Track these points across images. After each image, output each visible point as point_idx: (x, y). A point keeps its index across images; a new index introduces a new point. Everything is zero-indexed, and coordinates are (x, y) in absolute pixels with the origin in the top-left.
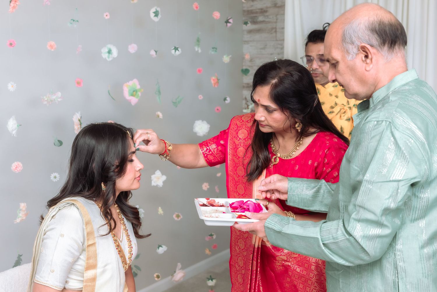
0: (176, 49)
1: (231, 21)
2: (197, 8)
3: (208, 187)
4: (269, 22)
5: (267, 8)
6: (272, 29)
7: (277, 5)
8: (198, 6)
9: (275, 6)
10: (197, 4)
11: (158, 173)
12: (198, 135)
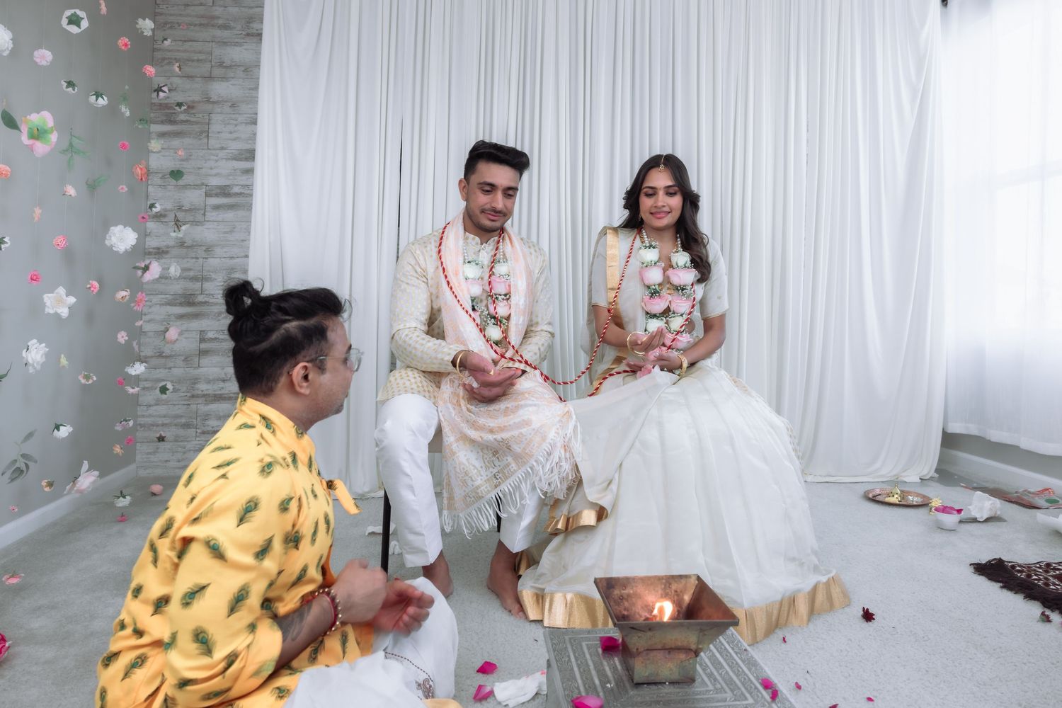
0: (98, 95)
1: (164, 89)
2: (126, 45)
3: (127, 338)
4: (197, 123)
5: (193, 102)
6: (202, 132)
7: (211, 100)
8: (129, 43)
9: (208, 100)
10: (127, 40)
11: (61, 291)
12: (114, 248)
